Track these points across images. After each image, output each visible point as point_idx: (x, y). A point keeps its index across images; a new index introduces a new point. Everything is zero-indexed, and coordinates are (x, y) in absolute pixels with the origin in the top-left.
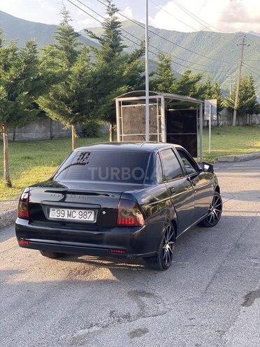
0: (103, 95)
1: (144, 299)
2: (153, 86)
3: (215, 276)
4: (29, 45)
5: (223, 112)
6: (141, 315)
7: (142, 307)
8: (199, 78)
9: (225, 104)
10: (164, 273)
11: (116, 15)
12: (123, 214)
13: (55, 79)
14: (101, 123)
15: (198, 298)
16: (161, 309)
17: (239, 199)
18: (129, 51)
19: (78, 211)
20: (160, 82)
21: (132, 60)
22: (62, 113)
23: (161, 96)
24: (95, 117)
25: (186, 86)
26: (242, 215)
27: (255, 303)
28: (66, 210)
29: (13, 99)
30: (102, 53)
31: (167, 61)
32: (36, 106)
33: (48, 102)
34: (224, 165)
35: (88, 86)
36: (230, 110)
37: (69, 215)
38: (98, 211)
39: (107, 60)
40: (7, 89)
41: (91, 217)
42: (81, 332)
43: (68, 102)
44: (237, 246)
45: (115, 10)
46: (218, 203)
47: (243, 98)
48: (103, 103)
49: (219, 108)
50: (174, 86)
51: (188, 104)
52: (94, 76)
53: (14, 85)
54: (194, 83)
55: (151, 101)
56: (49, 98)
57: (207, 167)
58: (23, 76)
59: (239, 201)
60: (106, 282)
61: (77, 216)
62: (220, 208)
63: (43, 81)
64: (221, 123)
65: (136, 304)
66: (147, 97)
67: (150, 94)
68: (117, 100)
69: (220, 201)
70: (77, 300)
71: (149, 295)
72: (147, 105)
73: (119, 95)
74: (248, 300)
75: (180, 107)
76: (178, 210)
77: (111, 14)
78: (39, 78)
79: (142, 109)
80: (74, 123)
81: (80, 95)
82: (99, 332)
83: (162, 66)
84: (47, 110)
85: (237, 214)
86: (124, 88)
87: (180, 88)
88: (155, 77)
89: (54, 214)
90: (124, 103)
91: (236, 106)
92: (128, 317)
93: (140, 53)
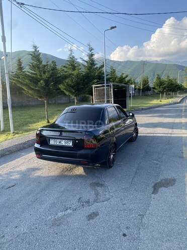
0: (87, 84)
1: (98, 188)
2: (108, 80)
3: (136, 172)
4: (53, 62)
5: (137, 90)
6: (96, 201)
7: (97, 195)
8: (127, 76)
9: (137, 87)
10: (110, 170)
11: (92, 51)
12: (87, 142)
13: (66, 77)
14: (87, 96)
15: (127, 188)
16: (107, 196)
17: (145, 127)
18: (98, 66)
19: (64, 141)
20: (111, 78)
21: (99, 69)
22: (70, 92)
23: (111, 84)
24: (84, 93)
25: (122, 80)
26: (147, 135)
27: (159, 192)
28: (58, 140)
29: (48, 86)
30: (87, 67)
31: (114, 70)
32: (59, 89)
33: (65, 87)
34: (137, 111)
35: (81, 80)
36: (139, 90)
37: (60, 143)
38: (74, 141)
39: (89, 70)
40: (44, 82)
41: (70, 144)
42: (60, 214)
43: (73, 87)
44: (147, 152)
45: (92, 49)
46: (136, 130)
47: (144, 85)
48: (87, 87)
49: (135, 89)
50: (117, 80)
51: (122, 87)
52: (83, 76)
53: (48, 80)
54: (125, 78)
55: (107, 86)
56: (64, 86)
57: (131, 114)
58: (51, 76)
59: (145, 128)
60: (80, 176)
61: (63, 143)
62: (137, 133)
63: (60, 78)
64: (136, 95)
65: (94, 192)
66: (105, 84)
67: (107, 83)
68: (93, 86)
69: (137, 130)
70: (62, 189)
71: (102, 185)
72: (105, 88)
73: (94, 84)
74: (155, 189)
75: (120, 88)
76: (116, 136)
77: (90, 51)
78: (59, 77)
79: (104, 90)
80: (76, 96)
81: (77, 84)
82: (70, 214)
83: (111, 72)
84: (64, 91)
85: (145, 135)
86: (95, 81)
87: (119, 81)
88: (109, 76)
89: (52, 142)
90: (96, 87)
91: (141, 88)
92: (88, 202)
93: (103, 66)
